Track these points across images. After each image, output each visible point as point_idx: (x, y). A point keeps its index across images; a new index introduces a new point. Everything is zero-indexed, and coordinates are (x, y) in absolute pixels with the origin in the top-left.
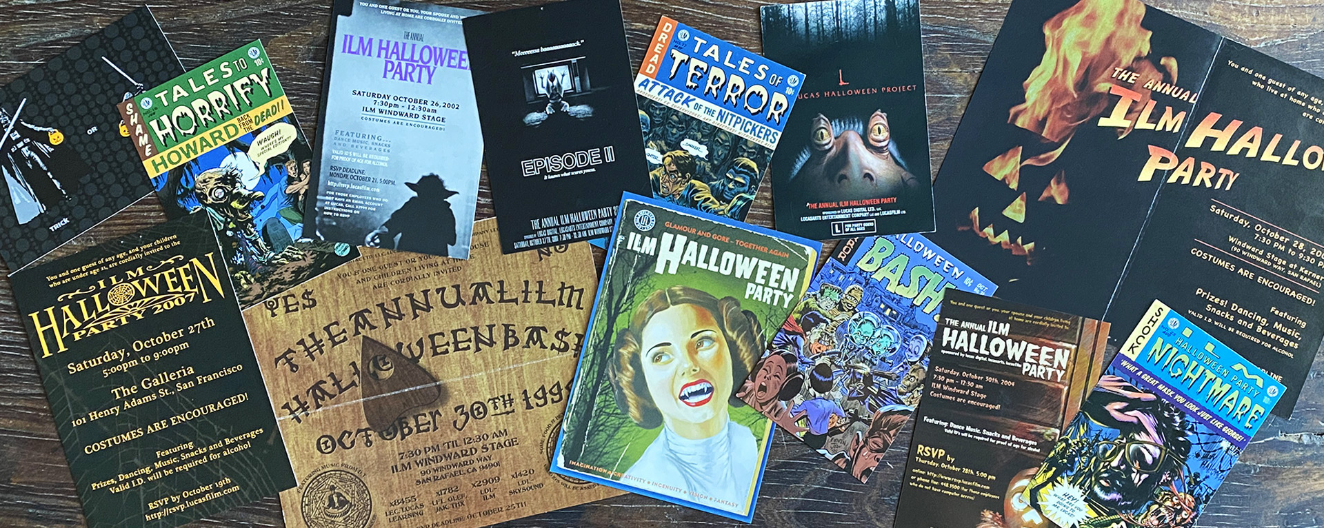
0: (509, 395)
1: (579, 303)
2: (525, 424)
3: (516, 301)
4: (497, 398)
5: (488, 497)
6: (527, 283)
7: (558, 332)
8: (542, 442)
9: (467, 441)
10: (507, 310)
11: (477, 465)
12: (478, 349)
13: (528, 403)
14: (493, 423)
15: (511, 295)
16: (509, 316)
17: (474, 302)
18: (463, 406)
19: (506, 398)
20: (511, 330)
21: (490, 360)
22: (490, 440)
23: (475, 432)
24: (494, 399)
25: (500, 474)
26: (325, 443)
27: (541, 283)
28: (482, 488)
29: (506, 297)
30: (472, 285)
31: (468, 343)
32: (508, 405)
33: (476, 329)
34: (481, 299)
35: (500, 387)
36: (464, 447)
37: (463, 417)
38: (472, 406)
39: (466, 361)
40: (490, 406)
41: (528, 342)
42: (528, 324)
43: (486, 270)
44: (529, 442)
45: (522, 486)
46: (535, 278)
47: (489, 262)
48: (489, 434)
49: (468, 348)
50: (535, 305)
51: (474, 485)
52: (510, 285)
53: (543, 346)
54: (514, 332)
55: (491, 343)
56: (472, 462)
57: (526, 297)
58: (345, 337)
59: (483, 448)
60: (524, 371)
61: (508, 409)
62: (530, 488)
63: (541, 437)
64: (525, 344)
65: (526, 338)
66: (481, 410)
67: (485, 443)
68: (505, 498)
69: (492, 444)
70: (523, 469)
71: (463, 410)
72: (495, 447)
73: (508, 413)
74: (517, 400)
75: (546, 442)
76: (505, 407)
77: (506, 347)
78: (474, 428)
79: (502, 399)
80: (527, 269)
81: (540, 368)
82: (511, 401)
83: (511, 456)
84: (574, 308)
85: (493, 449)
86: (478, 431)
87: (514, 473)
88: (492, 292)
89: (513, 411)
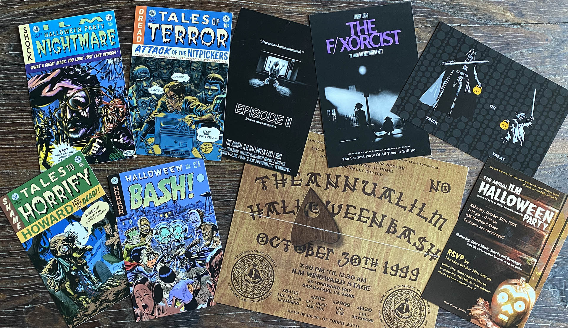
0: (377, 260)
1: (441, 226)
2: (378, 281)
3: (405, 208)
4: (369, 259)
5: (339, 313)
6: (416, 200)
7: (421, 238)
8: (384, 296)
9: (341, 274)
10: (397, 211)
11: (341, 291)
12: (371, 226)
13: (386, 269)
14: (361, 271)
15: (404, 204)
16: (397, 215)
17: (381, 198)
18: (348, 254)
19: (375, 261)
20: (394, 223)
21: (375, 235)
22: (355, 281)
23: (348, 272)
24: (367, 258)
25: (351, 303)
26: (263, 238)
27: (424, 205)
28: (338, 306)
29: (400, 203)
30: (385, 188)
31: (367, 219)
32: (374, 266)
33: (375, 213)
34: (386, 198)
35: (374, 253)
36: (338, 277)
37: (345, 260)
38: (353, 256)
39: (361, 229)
40: (363, 261)
41: (401, 235)
42: (406, 225)
43: (396, 182)
44: (376, 293)
45: (361, 316)
46: (422, 200)
47: (400, 179)
48: (355, 277)
49: (366, 222)
50: (415, 215)
51: (334, 302)
52: (406, 197)
53: (409, 241)
54: (396, 225)
55: (380, 226)
56: (339, 288)
57: (412, 208)
58: (300, 183)
59: (348, 283)
60: (392, 251)
61: (373, 268)
62: (365, 319)
63: (384, 293)
64: (399, 235)
65: (401, 232)
66: (357, 261)
67: (352, 281)
68: (348, 318)
69: (355, 284)
70: (366, 306)
71: (347, 256)
72: (356, 286)
73: (371, 270)
74: (380, 265)
75: (386, 297)
76: (372, 266)
77: (388, 232)
78: (348, 269)
79: (371, 260)
80: (420, 193)
81: (402, 252)
82: (376, 264)
83: (362, 296)
84: (436, 228)
85: (354, 287)
86: (350, 272)
87: (359, 306)
88: (394, 197)
89: (375, 270)
